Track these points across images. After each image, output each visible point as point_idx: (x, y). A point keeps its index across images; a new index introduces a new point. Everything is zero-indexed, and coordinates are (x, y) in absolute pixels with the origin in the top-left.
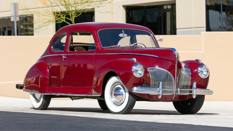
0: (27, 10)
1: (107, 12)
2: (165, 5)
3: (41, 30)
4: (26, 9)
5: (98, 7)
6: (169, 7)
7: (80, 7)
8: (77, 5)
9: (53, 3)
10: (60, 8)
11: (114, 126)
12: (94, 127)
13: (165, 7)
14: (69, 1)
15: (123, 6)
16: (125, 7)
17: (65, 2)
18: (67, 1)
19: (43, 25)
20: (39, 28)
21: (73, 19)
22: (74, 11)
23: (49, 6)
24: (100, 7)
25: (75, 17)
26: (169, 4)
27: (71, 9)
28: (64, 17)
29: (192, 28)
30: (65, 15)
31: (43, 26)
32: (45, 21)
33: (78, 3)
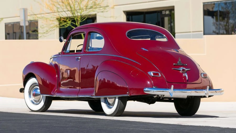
0: (35, 16)
1: (110, 17)
2: (163, 10)
3: (49, 34)
4: (33, 15)
5: (103, 12)
6: (167, 12)
7: (85, 12)
8: (82, 10)
9: (59, 8)
10: (66, 13)
11: (142, 129)
12: (122, 130)
13: (164, 13)
14: (75, 7)
15: (124, 12)
16: (126, 13)
17: (71, 7)
18: (72, 7)
19: (51, 29)
20: (46, 33)
21: (79, 23)
22: (79, 16)
23: (56, 12)
24: (105, 12)
25: (80, 21)
26: (167, 10)
27: (76, 15)
28: (70, 22)
29: (190, 32)
30: (71, 20)
31: (51, 31)
32: (52, 25)
33: (83, 9)
